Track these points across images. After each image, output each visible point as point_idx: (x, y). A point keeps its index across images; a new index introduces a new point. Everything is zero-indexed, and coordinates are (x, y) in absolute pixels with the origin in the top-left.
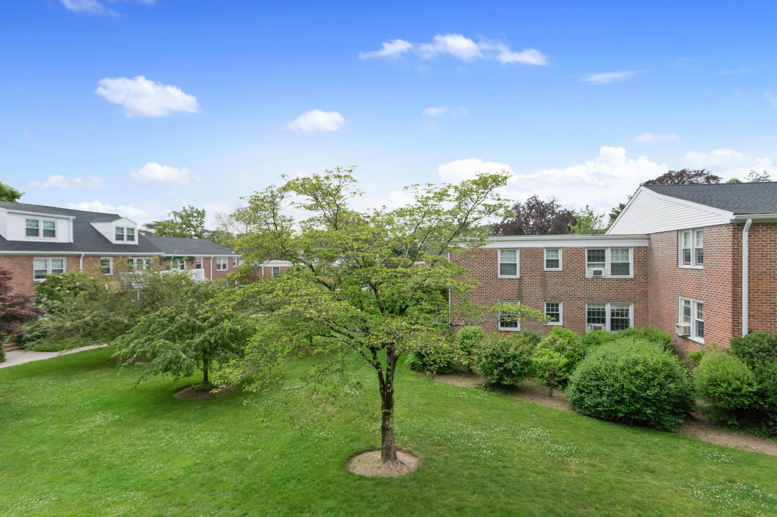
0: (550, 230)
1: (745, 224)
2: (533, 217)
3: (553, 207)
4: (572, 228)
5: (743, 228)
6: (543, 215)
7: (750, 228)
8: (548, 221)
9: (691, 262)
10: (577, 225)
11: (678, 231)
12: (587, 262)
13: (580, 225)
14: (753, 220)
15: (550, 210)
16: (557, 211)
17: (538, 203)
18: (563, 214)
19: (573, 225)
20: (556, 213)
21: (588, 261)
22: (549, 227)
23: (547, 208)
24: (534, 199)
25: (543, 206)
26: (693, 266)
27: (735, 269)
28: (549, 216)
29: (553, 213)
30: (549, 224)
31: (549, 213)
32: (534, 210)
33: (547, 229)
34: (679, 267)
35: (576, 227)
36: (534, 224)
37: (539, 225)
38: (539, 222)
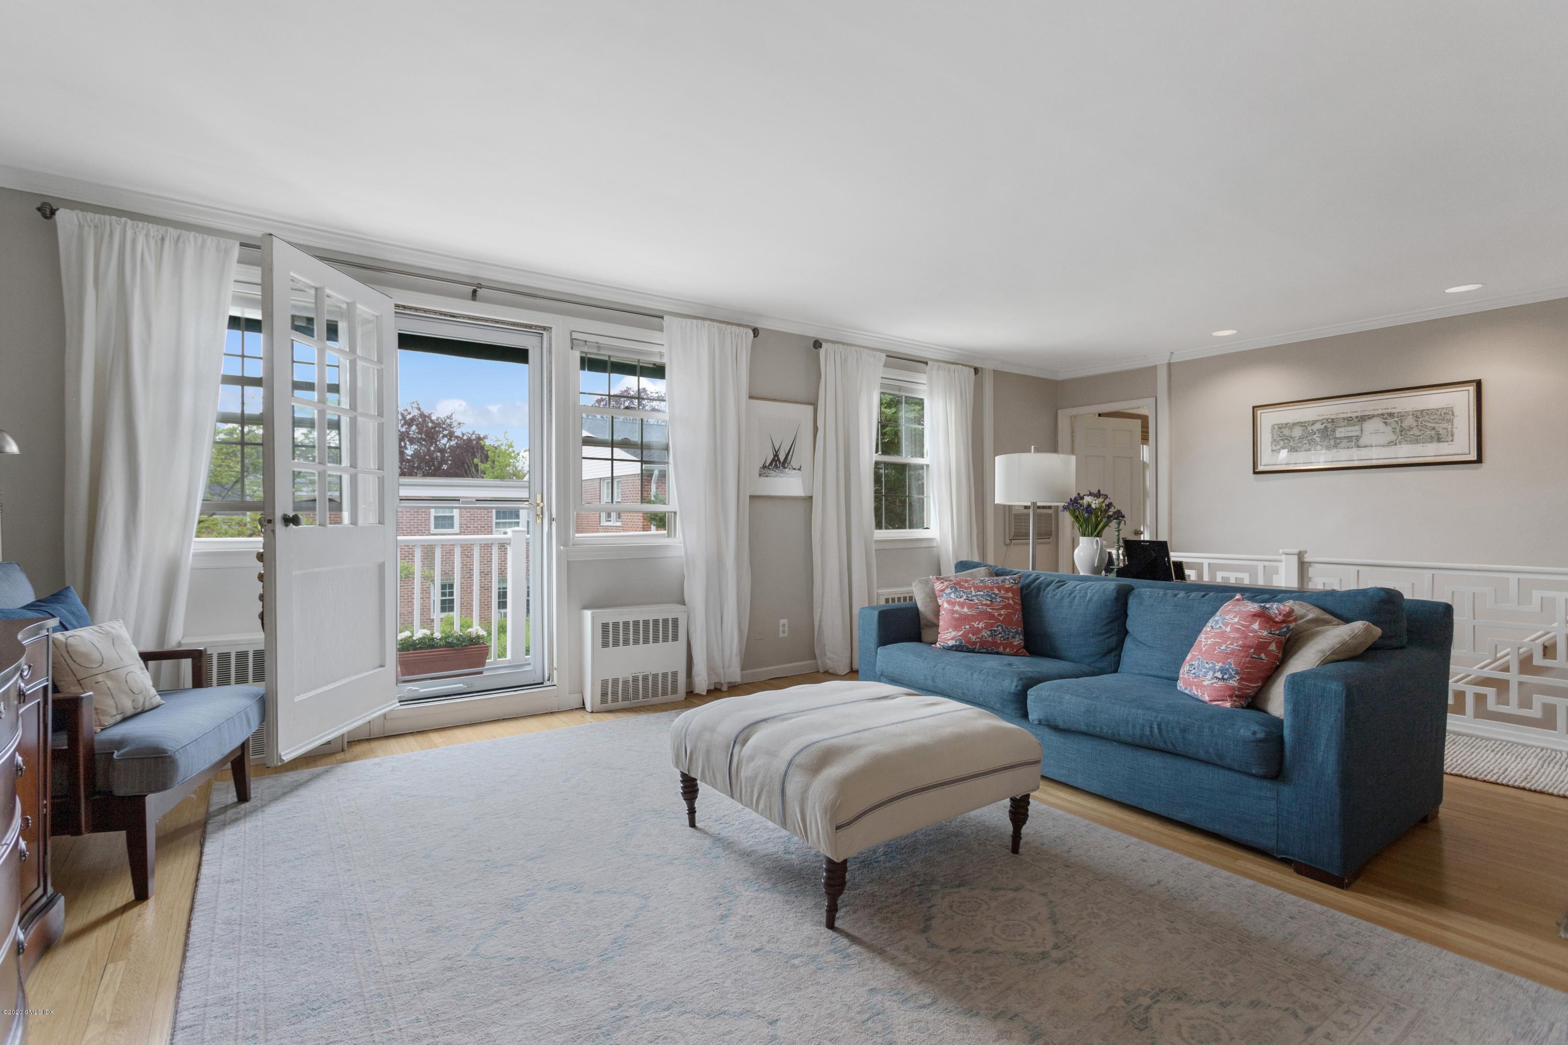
0: (445, 467)
1: (652, 474)
2: (412, 441)
3: (450, 425)
4: (482, 466)
5: (651, 480)
6: (432, 438)
7: (658, 480)
8: (442, 451)
9: (612, 519)
10: (488, 463)
11: (601, 479)
12: (494, 520)
13: (493, 462)
14: (659, 471)
15: (444, 429)
16: (458, 433)
17: (422, 415)
18: (469, 440)
19: (482, 462)
20: (457, 437)
21: (497, 519)
22: (443, 461)
23: (438, 425)
24: (415, 405)
25: (432, 422)
26: (613, 523)
27: (645, 525)
28: (445, 441)
29: (451, 436)
30: (443, 456)
31: (444, 436)
32: (414, 428)
33: (440, 464)
34: (602, 524)
35: (488, 465)
36: (414, 454)
37: (425, 456)
38: (424, 451)
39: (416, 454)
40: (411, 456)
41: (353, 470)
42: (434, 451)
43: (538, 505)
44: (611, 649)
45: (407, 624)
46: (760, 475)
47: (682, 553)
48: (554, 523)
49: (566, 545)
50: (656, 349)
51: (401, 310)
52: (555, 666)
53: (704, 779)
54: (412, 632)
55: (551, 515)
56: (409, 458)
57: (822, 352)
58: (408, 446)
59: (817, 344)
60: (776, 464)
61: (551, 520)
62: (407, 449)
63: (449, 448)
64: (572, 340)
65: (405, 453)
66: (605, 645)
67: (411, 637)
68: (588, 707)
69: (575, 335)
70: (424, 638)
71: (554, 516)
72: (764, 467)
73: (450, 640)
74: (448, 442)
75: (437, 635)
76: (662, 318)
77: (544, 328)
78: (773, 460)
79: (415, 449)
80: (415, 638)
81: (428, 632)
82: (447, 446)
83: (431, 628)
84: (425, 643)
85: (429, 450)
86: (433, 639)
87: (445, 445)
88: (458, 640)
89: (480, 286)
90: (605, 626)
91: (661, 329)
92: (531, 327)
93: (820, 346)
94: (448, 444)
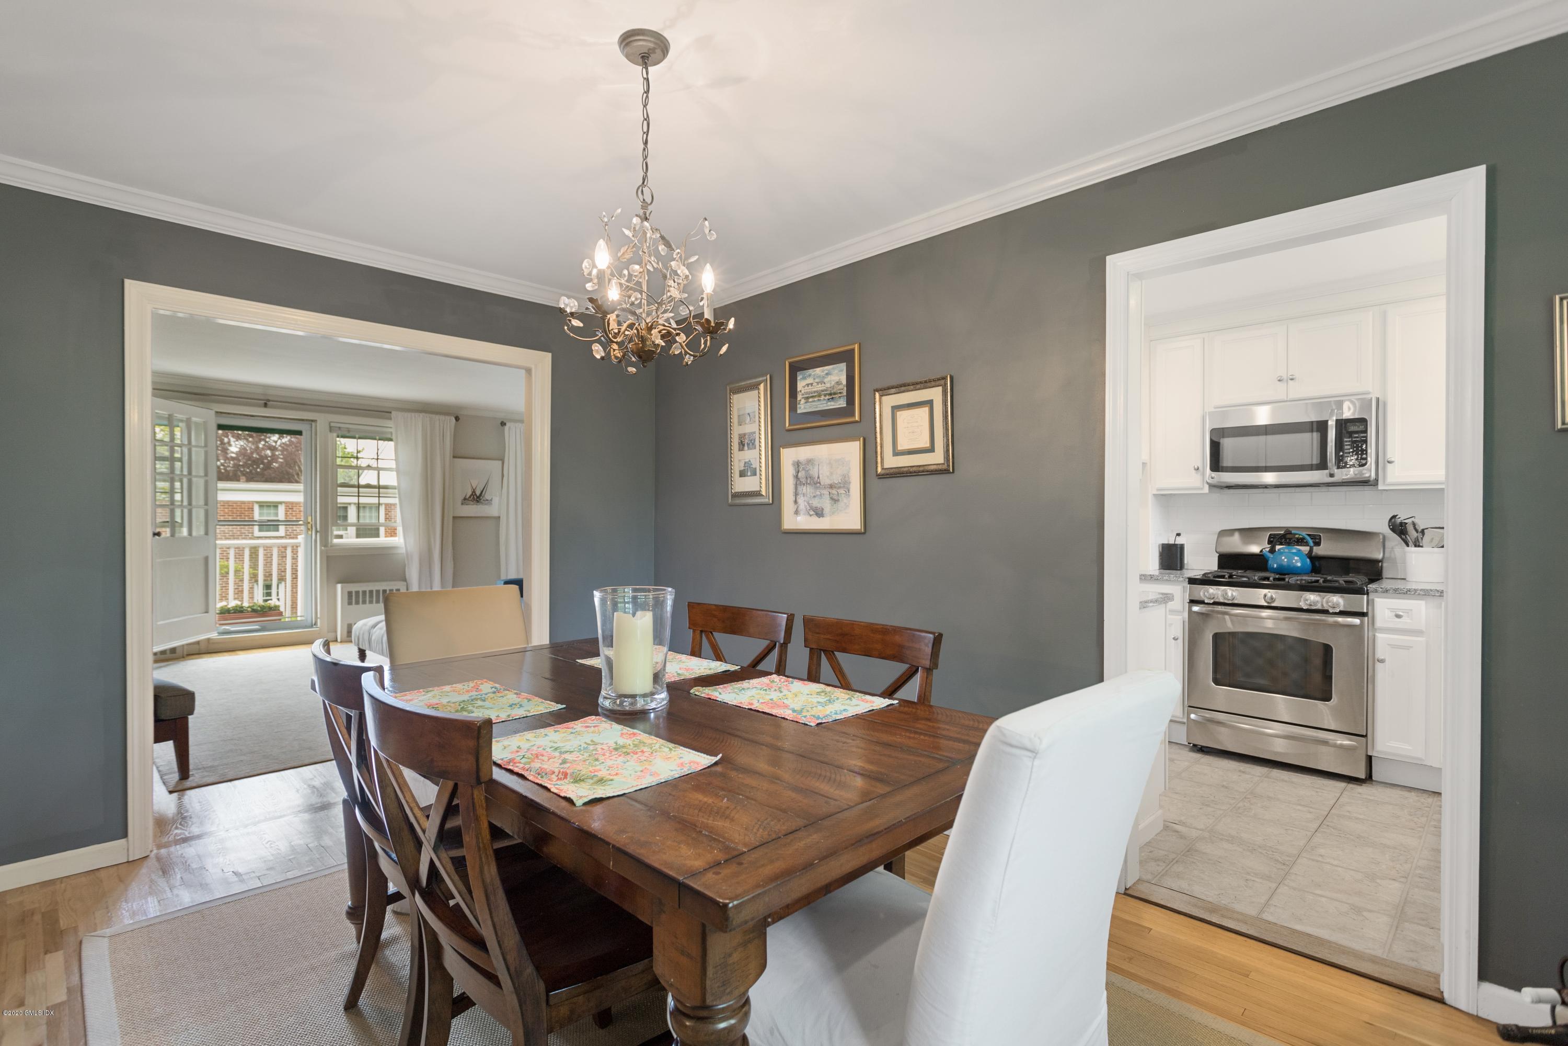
36: (239, 451)
37: (252, 453)
38: (251, 448)
39: (242, 453)
40: (236, 453)
41: (189, 507)
42: (263, 449)
43: (309, 523)
44: (354, 606)
45: (224, 597)
46: (462, 504)
47: (404, 551)
48: (318, 534)
49: (326, 546)
50: (390, 430)
51: (218, 413)
52: (319, 616)
53: (370, 650)
54: (228, 602)
55: (316, 529)
56: (234, 455)
57: (506, 428)
58: (232, 443)
59: (503, 424)
60: (474, 497)
61: (316, 532)
62: (230, 445)
63: (280, 446)
64: (330, 427)
65: (228, 449)
66: (350, 603)
67: (226, 606)
68: (339, 640)
69: (332, 424)
70: (236, 606)
71: (318, 529)
72: (465, 499)
73: (255, 608)
74: (279, 438)
75: (246, 604)
76: (391, 413)
77: (312, 421)
78: (472, 495)
79: (241, 446)
80: (229, 606)
81: (239, 603)
82: (279, 443)
83: (242, 601)
84: (237, 610)
85: (258, 447)
86: (242, 607)
87: (276, 442)
88: (261, 607)
89: (269, 400)
90: (350, 593)
91: (391, 419)
92: (303, 420)
93: (505, 424)
94: (279, 441)
